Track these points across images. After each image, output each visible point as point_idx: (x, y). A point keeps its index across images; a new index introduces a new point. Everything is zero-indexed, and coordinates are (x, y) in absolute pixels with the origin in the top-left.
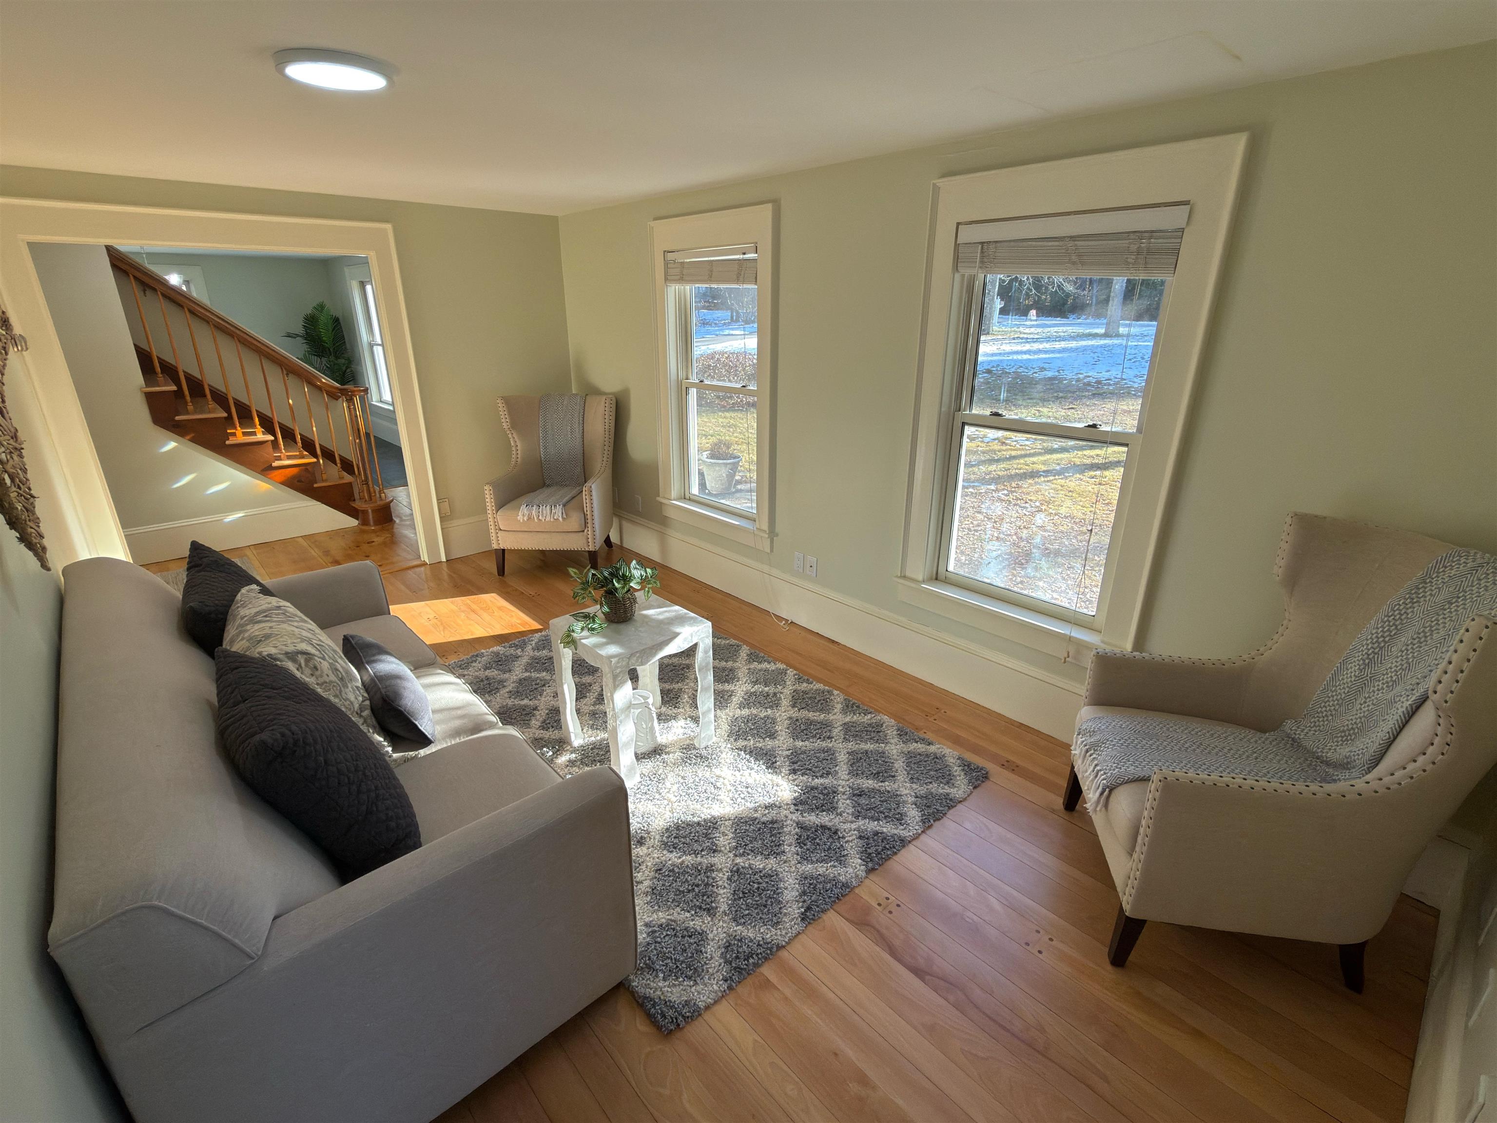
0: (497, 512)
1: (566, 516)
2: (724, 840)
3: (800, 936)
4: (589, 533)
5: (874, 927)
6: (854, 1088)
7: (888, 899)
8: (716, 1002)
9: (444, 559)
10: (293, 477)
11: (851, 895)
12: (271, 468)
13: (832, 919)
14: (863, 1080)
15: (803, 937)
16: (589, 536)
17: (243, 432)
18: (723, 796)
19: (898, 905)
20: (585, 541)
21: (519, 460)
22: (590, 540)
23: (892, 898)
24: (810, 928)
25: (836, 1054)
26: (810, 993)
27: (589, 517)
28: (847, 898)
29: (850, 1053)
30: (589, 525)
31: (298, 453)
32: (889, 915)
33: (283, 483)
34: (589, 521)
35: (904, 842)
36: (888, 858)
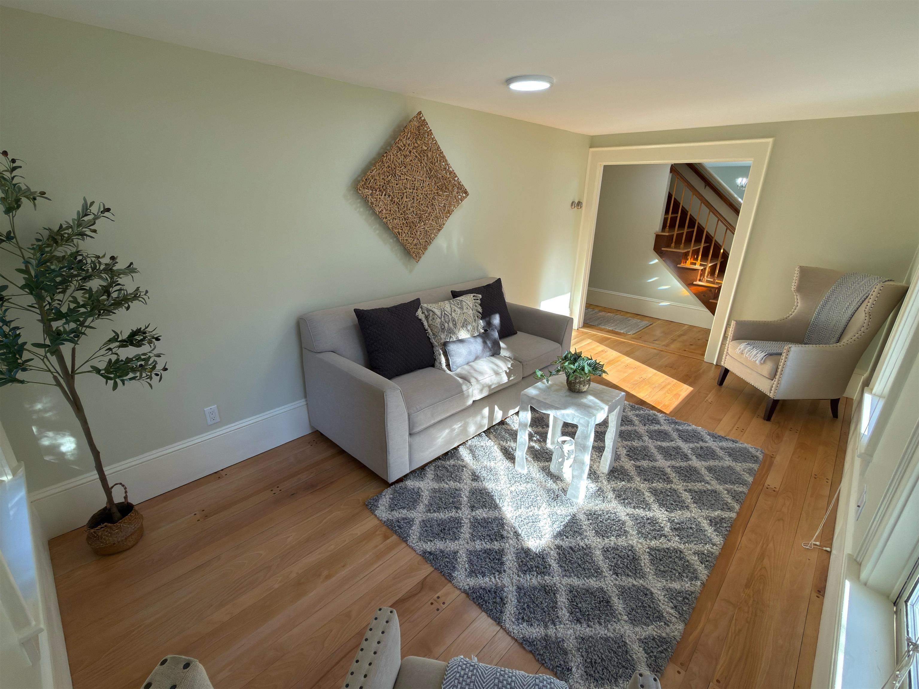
0: (732, 341)
1: (764, 361)
2: (481, 513)
3: (415, 552)
4: (775, 383)
5: (420, 592)
6: (325, 573)
7: (444, 603)
8: (378, 519)
9: (715, 363)
10: (702, 292)
11: (446, 581)
12: (692, 284)
13: (427, 570)
14: (328, 577)
15: (413, 554)
16: (774, 385)
17: (701, 264)
18: (523, 511)
19: (438, 610)
20: (769, 387)
21: (791, 317)
22: (773, 389)
23: (444, 606)
24: (420, 557)
25: (344, 566)
26: (379, 556)
27: (779, 370)
28: (443, 579)
29: (344, 572)
30: (777, 377)
31: (712, 280)
32: (430, 602)
33: (695, 294)
34: (778, 374)
35: (498, 621)
36: (480, 606)
